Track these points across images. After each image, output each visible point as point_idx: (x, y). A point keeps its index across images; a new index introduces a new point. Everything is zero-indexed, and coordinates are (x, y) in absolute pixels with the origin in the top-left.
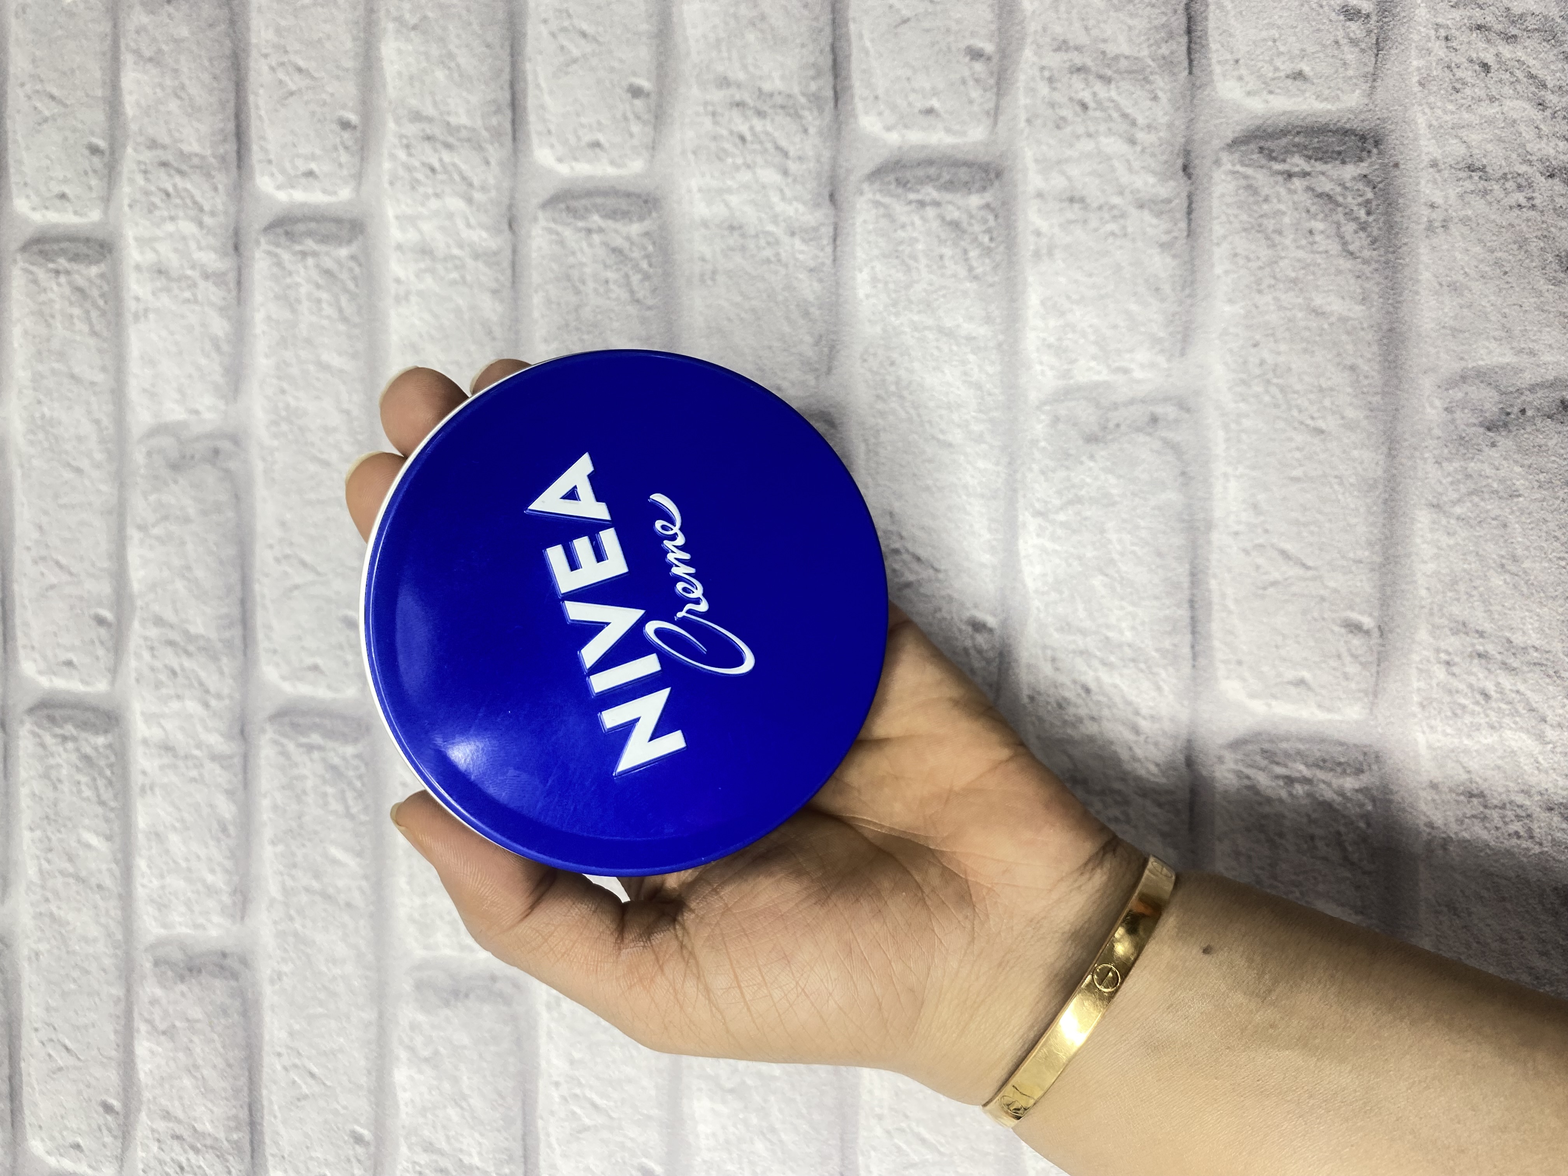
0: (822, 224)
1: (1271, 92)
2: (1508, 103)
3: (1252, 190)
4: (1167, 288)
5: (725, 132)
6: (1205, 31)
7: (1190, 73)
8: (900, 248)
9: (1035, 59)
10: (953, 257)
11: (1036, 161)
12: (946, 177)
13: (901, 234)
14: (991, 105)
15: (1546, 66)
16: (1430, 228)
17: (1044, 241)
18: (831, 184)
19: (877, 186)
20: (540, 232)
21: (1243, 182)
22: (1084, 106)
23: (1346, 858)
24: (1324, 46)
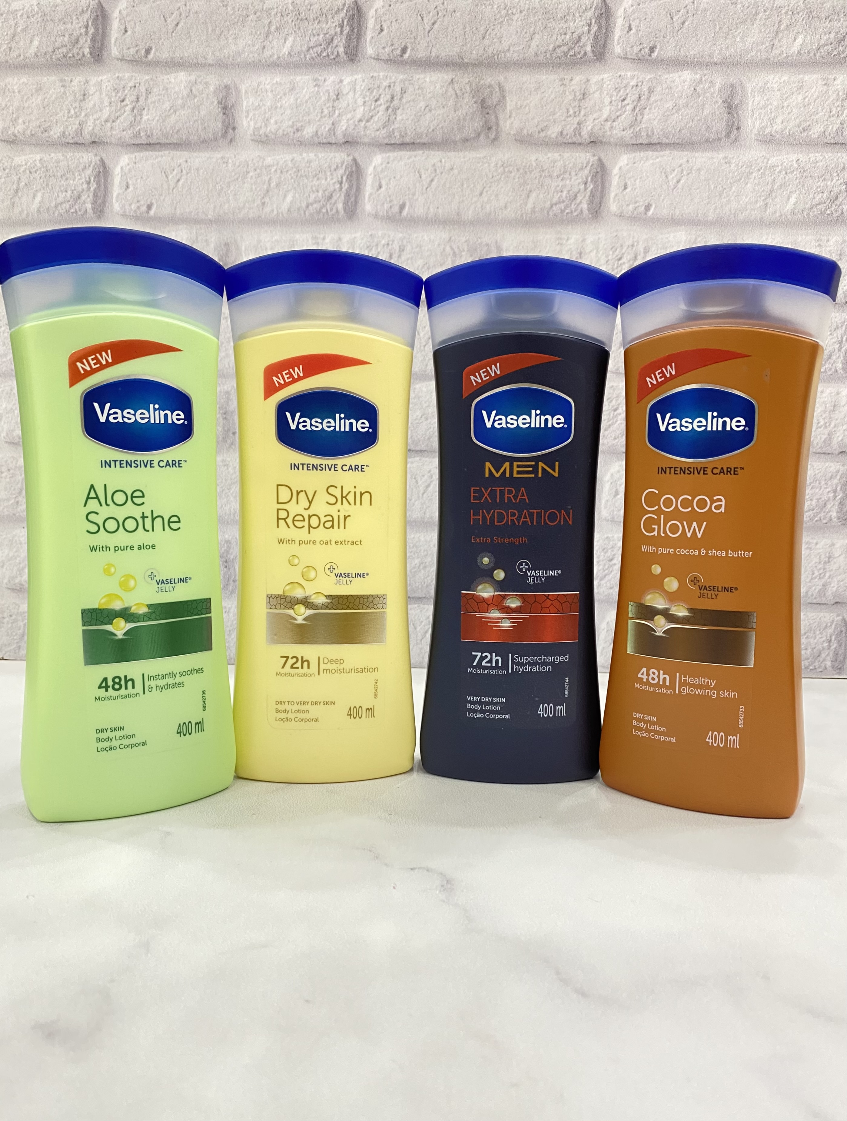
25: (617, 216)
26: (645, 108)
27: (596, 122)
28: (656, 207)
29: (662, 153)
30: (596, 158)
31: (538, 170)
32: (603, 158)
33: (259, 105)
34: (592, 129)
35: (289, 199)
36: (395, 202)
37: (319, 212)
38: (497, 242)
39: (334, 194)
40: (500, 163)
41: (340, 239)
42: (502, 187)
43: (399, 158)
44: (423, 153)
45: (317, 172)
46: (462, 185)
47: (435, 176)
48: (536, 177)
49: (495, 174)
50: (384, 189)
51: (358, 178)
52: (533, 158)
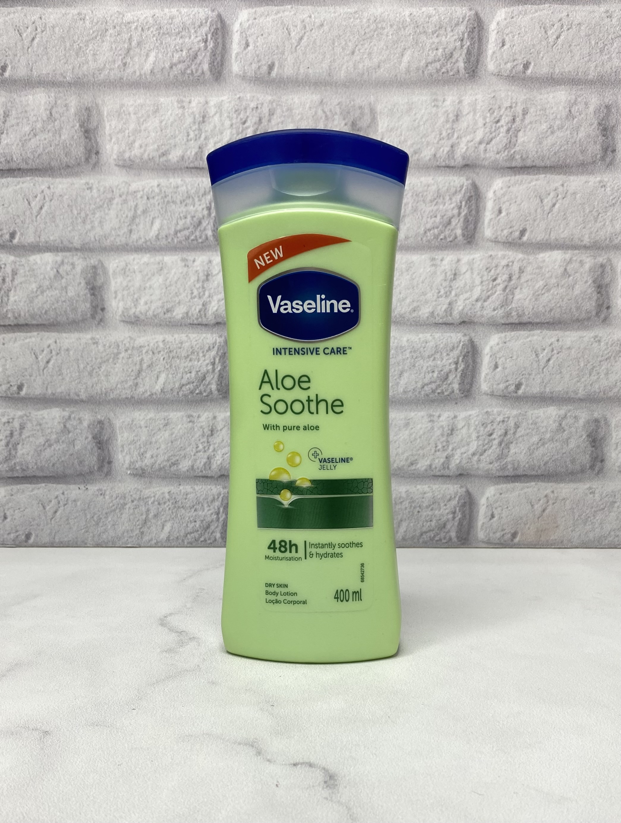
0: (455, 161)
1: (491, 356)
2: (476, 442)
3: (452, 349)
4: (414, 315)
5: (502, 112)
6: (520, 330)
7: (503, 324)
8: (441, 198)
9: (517, 259)
10: (435, 222)
11: (473, 259)
12: (471, 219)
13: (447, 198)
15: (489, 456)
16: (431, 416)
17: (439, 263)
18: (473, 166)
19: (470, 187)
20: (464, 12)
21: (456, 345)
22: (495, 280)
23: (183, 385)
24: (506, 377)
25: (494, 75)
28: (535, 65)
29: (541, 7)
30: (473, 12)
32: (480, 12)
35: (152, 59)
36: (264, 62)
37: (183, 73)
38: (370, 104)
39: (199, 53)
40: (372, 18)
41: (207, 103)
42: (375, 45)
43: (266, 13)
44: (292, 8)
45: (181, 29)
46: (334, 44)
47: (305, 33)
48: (410, 34)
49: (367, 30)
50: (251, 48)
51: (223, 37)
52: (407, 13)
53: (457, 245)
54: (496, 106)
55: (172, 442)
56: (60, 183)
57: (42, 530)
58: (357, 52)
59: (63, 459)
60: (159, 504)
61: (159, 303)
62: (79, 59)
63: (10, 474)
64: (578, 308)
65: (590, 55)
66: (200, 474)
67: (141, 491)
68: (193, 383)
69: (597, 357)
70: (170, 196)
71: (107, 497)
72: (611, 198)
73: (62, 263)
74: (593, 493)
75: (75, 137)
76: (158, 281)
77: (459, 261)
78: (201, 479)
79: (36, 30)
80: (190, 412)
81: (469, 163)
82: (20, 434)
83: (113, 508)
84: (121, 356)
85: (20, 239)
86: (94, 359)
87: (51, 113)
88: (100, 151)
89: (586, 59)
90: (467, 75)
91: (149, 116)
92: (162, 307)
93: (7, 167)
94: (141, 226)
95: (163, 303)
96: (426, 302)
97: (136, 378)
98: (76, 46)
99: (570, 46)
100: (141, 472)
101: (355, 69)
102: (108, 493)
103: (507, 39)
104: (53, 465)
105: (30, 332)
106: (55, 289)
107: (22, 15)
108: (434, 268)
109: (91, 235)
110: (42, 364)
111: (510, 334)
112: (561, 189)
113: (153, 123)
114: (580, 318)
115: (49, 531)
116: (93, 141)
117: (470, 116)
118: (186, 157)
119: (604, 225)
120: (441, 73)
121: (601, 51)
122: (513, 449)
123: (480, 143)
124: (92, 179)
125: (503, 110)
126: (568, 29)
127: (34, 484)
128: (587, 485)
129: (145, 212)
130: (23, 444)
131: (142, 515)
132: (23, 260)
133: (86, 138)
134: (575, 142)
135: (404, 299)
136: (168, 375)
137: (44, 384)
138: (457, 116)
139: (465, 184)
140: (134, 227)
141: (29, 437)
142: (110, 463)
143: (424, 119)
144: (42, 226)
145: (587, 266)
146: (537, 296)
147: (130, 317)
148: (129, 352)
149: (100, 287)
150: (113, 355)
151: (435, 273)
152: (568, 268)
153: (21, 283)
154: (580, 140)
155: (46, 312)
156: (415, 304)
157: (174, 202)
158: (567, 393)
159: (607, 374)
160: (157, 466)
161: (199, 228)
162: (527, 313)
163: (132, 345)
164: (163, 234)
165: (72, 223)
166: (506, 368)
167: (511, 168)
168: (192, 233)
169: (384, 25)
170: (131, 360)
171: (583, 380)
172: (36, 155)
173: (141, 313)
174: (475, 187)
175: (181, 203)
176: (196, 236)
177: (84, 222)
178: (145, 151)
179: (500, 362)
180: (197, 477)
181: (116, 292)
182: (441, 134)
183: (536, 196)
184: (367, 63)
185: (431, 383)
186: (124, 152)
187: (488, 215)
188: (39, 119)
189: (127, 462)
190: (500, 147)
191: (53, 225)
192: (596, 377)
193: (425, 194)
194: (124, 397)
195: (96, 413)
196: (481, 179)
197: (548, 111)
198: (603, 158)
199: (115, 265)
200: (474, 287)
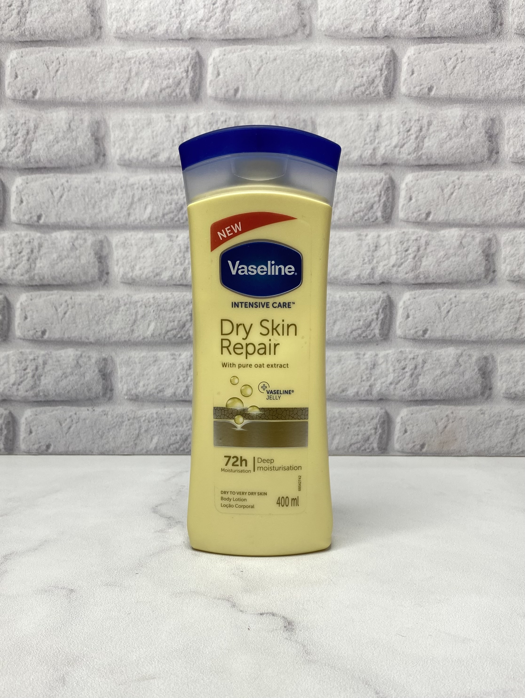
0: (376, 161)
1: (404, 309)
2: (393, 374)
3: (375, 303)
4: (345, 277)
5: (412, 124)
6: (426, 289)
7: (413, 284)
8: (366, 189)
9: (424, 235)
10: (361, 206)
11: (390, 235)
12: (388, 204)
13: (370, 189)
14: (410, 220)
15: (403, 385)
16: (358, 354)
17: (364, 238)
18: (390, 164)
19: (388, 180)
20: (383, 49)
21: (377, 300)
22: (406, 251)
23: (168, 331)
24: (416, 324)
25: (406, 96)
26: (428, 9)
27: (389, 20)
28: (437, 89)
29: (441, 45)
30: (389, 49)
31: (344, 59)
32: (395, 49)
33: (120, 8)
34: (386, 26)
35: (146, 85)
36: (231, 87)
37: (170, 95)
38: (311, 118)
39: (182, 81)
40: (313, 54)
41: (187, 117)
42: (315, 74)
43: (233, 51)
44: (252, 47)
45: (168, 63)
46: (284, 73)
47: (262, 65)
48: (342, 66)
49: (310, 63)
50: (221, 76)
51: (201, 68)
52: (340, 50)
53: (377, 224)
54: (408, 120)
55: (159, 374)
56: (76, 178)
57: (59, 442)
58: (301, 79)
59: (76, 387)
60: (149, 422)
61: (151, 269)
62: (91, 86)
63: (34, 399)
64: (471, 272)
65: (478, 81)
66: (181, 399)
67: (135, 412)
68: (176, 329)
69: (486, 309)
70: (159, 187)
71: (109, 417)
72: (496, 188)
73: (77, 238)
74: (483, 413)
75: (88, 144)
76: (149, 252)
77: (379, 236)
78: (181, 403)
79: (60, 64)
80: (173, 352)
81: (387, 162)
82: (43, 368)
83: (114, 425)
84: (121, 309)
85: (45, 220)
86: (100, 311)
87: (70, 126)
88: (107, 154)
89: (475, 84)
90: (385, 96)
91: (143, 128)
92: (153, 272)
93: (36, 166)
94: (137, 210)
95: (154, 269)
96: (354, 267)
97: (132, 326)
98: (89, 76)
99: (464, 74)
100: (135, 397)
101: (300, 92)
102: (110, 413)
103: (415, 69)
104: (68, 392)
105: (52, 290)
106: (72, 258)
107: (49, 53)
108: (360, 242)
109: (99, 217)
110: (60, 315)
111: (418, 292)
112: (457, 181)
113: (147, 133)
114: (472, 279)
115: (64, 442)
116: (101, 146)
117: (388, 127)
118: (171, 158)
119: (491, 208)
120: (365, 95)
121: (487, 78)
122: (421, 380)
123: (395, 147)
124: (100, 175)
125: (413, 122)
126: (462, 62)
127: (53, 406)
128: (479, 408)
129: (140, 199)
130: (45, 376)
131: (136, 430)
132: (47, 236)
133: (96, 144)
134: (468, 146)
135: (337, 266)
136: (156, 324)
137: (62, 330)
138: (378, 127)
139: (384, 178)
140: (132, 211)
141: (50, 371)
142: (112, 390)
143: (353, 129)
144: (62, 210)
145: (478, 240)
146: (439, 263)
147: (128, 279)
148: (128, 306)
149: (105, 257)
150: (115, 309)
151: (361, 245)
152: (463, 242)
153: (45, 253)
154: (472, 144)
155: (64, 276)
156: (346, 269)
157: (162, 192)
158: (463, 337)
159: (493, 322)
160: (147, 393)
161: (181, 212)
162: (431, 276)
163: (129, 300)
164: (154, 216)
165: (85, 208)
166: (415, 318)
167: (419, 166)
168: (176, 216)
169: (322, 59)
170: (128, 312)
171: (475, 327)
172: (58, 157)
173: (136, 276)
174: (392, 180)
175: (168, 193)
176: (179, 218)
177: (94, 207)
178: (140, 153)
179: (411, 313)
180: (178, 401)
181: (117, 261)
182: (365, 140)
183: (438, 187)
184: (309, 87)
185: (358, 329)
186: (125, 154)
187: (402, 201)
188: (61, 130)
189: (125, 390)
190: (411, 150)
191: (70, 209)
192: (485, 325)
193: (353, 185)
194: (123, 340)
195: (102, 352)
196: (396, 174)
197: (447, 123)
198: (489, 158)
199: (117, 240)
200: (391, 256)
